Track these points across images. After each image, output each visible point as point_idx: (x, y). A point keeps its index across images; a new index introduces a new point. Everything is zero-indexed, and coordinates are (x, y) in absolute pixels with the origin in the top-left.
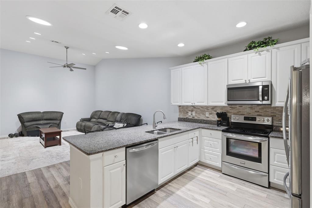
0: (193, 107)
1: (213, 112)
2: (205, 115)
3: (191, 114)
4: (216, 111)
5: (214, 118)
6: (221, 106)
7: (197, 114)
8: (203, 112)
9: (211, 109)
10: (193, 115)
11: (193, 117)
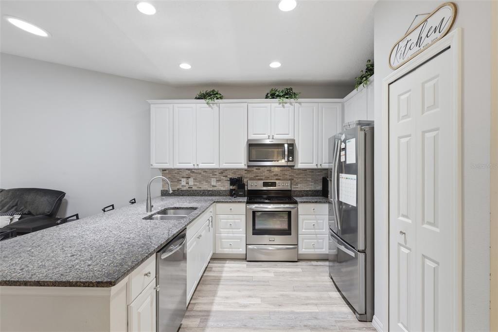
0: (189, 172)
1: (222, 178)
2: (209, 182)
3: (187, 183)
4: (227, 176)
5: (224, 186)
6: (234, 169)
7: (197, 182)
8: (207, 179)
9: (219, 173)
10: (190, 184)
11: (189, 188)
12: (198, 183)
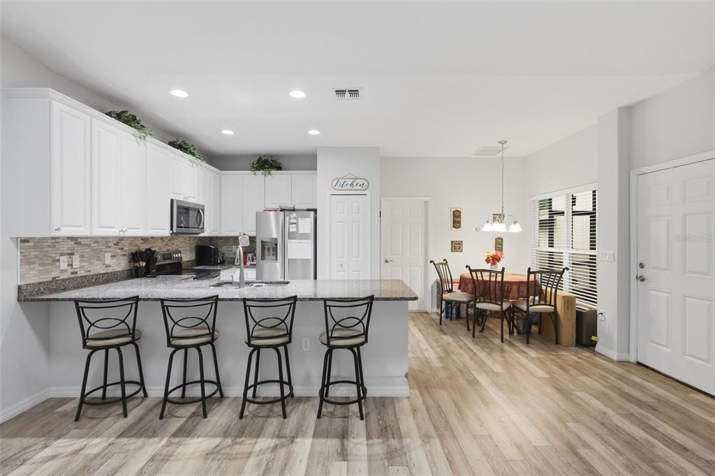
0: (73, 243)
2: (103, 261)
5: (120, 264)
7: (85, 261)
10: (74, 266)
11: (72, 273)
12: (86, 264)
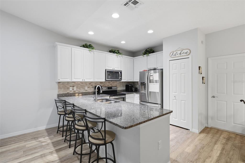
0: (74, 83)
2: (84, 89)
3: (73, 89)
4: (92, 85)
5: (91, 90)
7: (78, 89)
8: (83, 87)
9: (89, 84)
11: (74, 92)
